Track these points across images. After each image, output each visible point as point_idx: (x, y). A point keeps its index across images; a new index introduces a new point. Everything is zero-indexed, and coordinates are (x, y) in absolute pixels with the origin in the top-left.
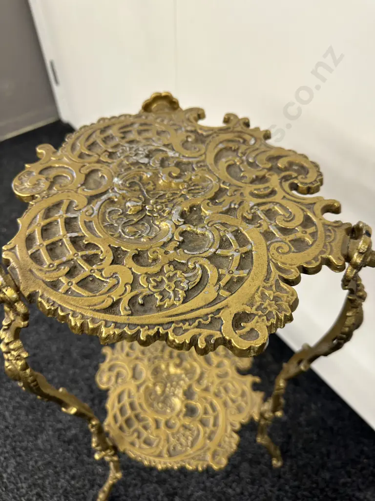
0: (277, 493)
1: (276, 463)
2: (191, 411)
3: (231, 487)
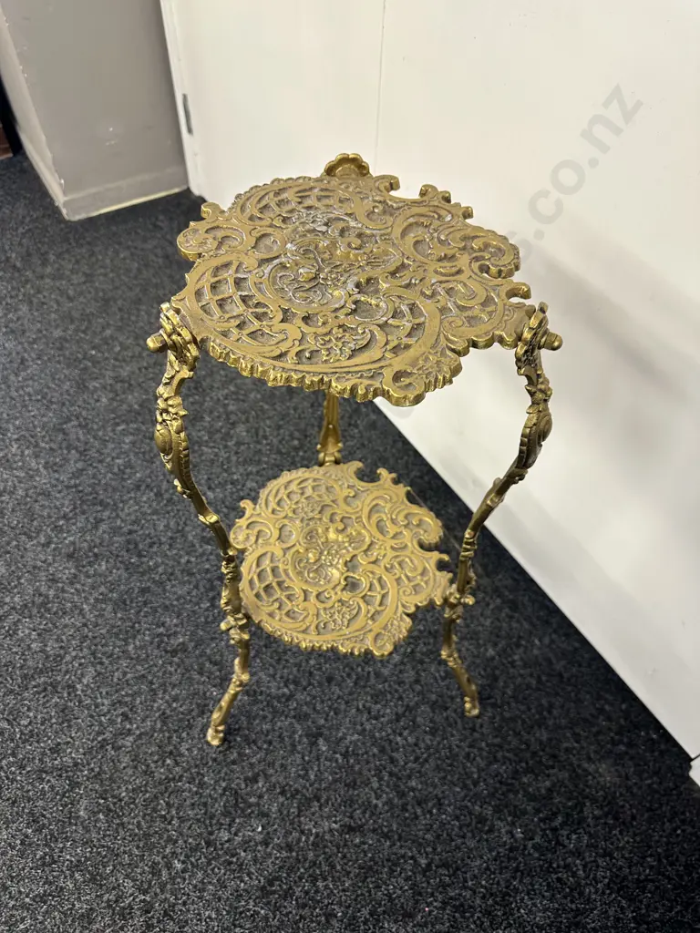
0: (467, 750)
1: (471, 708)
2: (351, 585)
3: (401, 735)
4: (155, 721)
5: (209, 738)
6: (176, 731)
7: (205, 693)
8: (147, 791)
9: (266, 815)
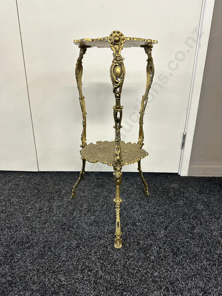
4: (99, 262)
5: (118, 248)
6: (108, 257)
7: (100, 244)
8: (124, 274)
9: (152, 244)
